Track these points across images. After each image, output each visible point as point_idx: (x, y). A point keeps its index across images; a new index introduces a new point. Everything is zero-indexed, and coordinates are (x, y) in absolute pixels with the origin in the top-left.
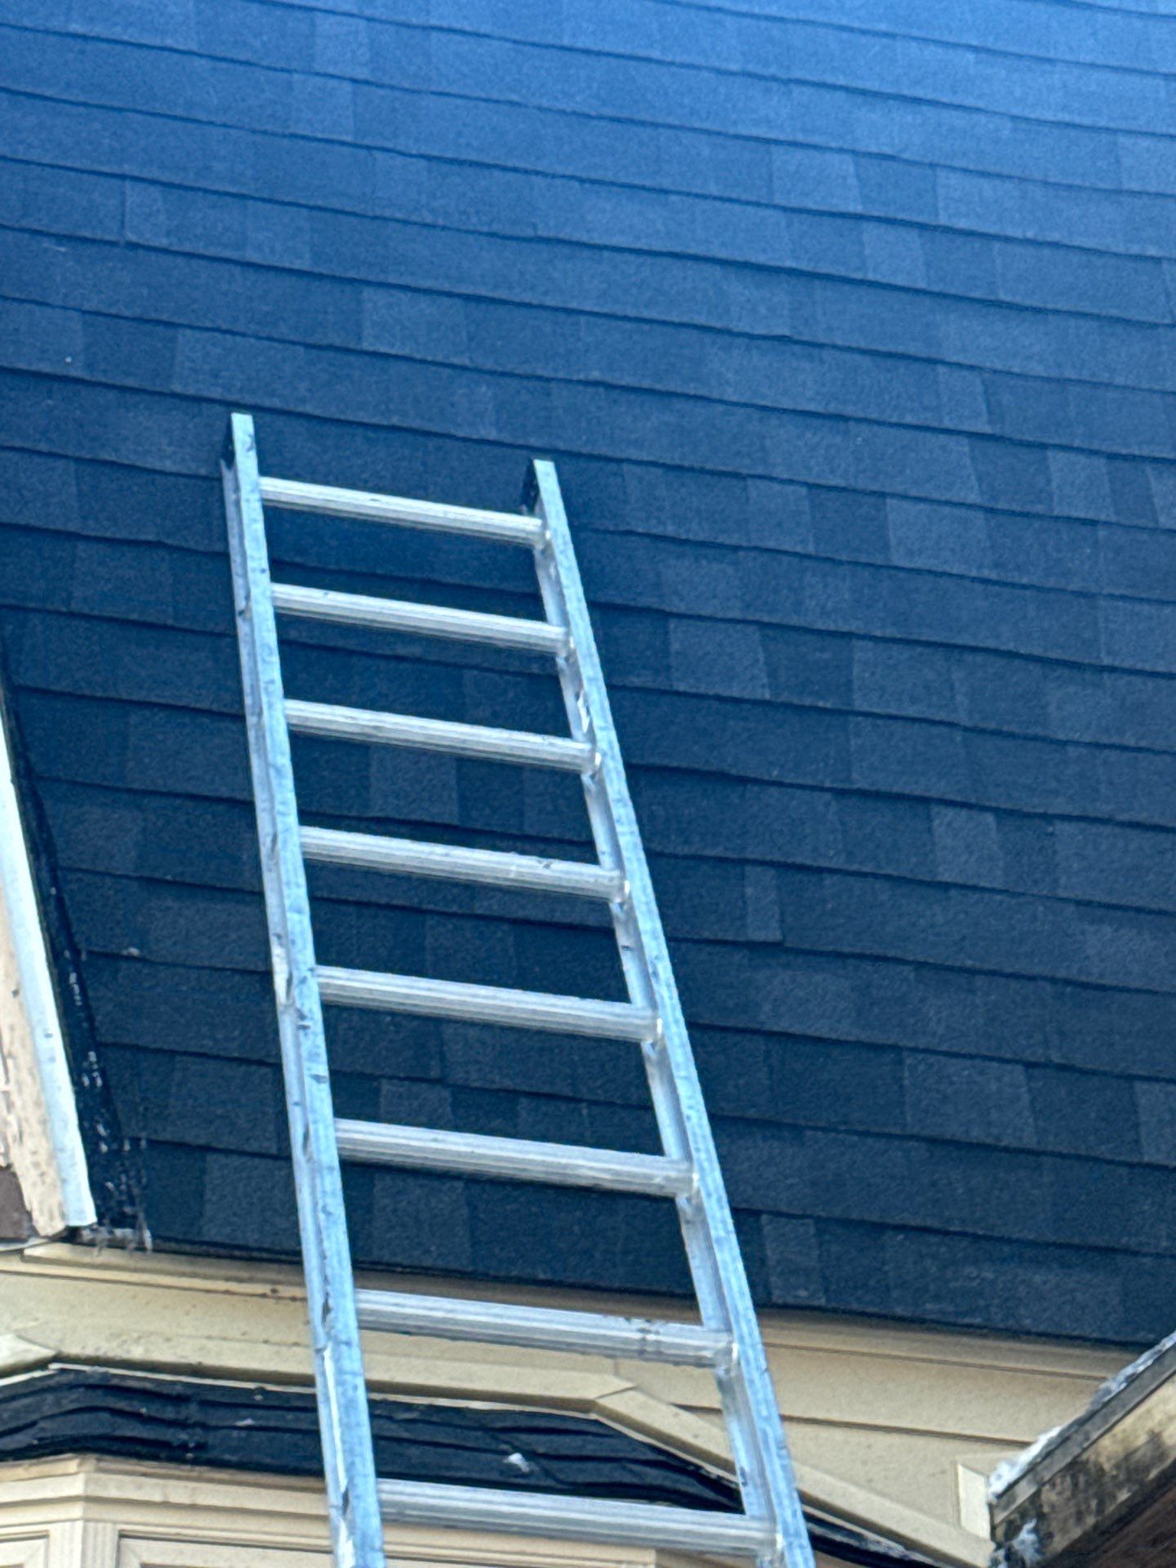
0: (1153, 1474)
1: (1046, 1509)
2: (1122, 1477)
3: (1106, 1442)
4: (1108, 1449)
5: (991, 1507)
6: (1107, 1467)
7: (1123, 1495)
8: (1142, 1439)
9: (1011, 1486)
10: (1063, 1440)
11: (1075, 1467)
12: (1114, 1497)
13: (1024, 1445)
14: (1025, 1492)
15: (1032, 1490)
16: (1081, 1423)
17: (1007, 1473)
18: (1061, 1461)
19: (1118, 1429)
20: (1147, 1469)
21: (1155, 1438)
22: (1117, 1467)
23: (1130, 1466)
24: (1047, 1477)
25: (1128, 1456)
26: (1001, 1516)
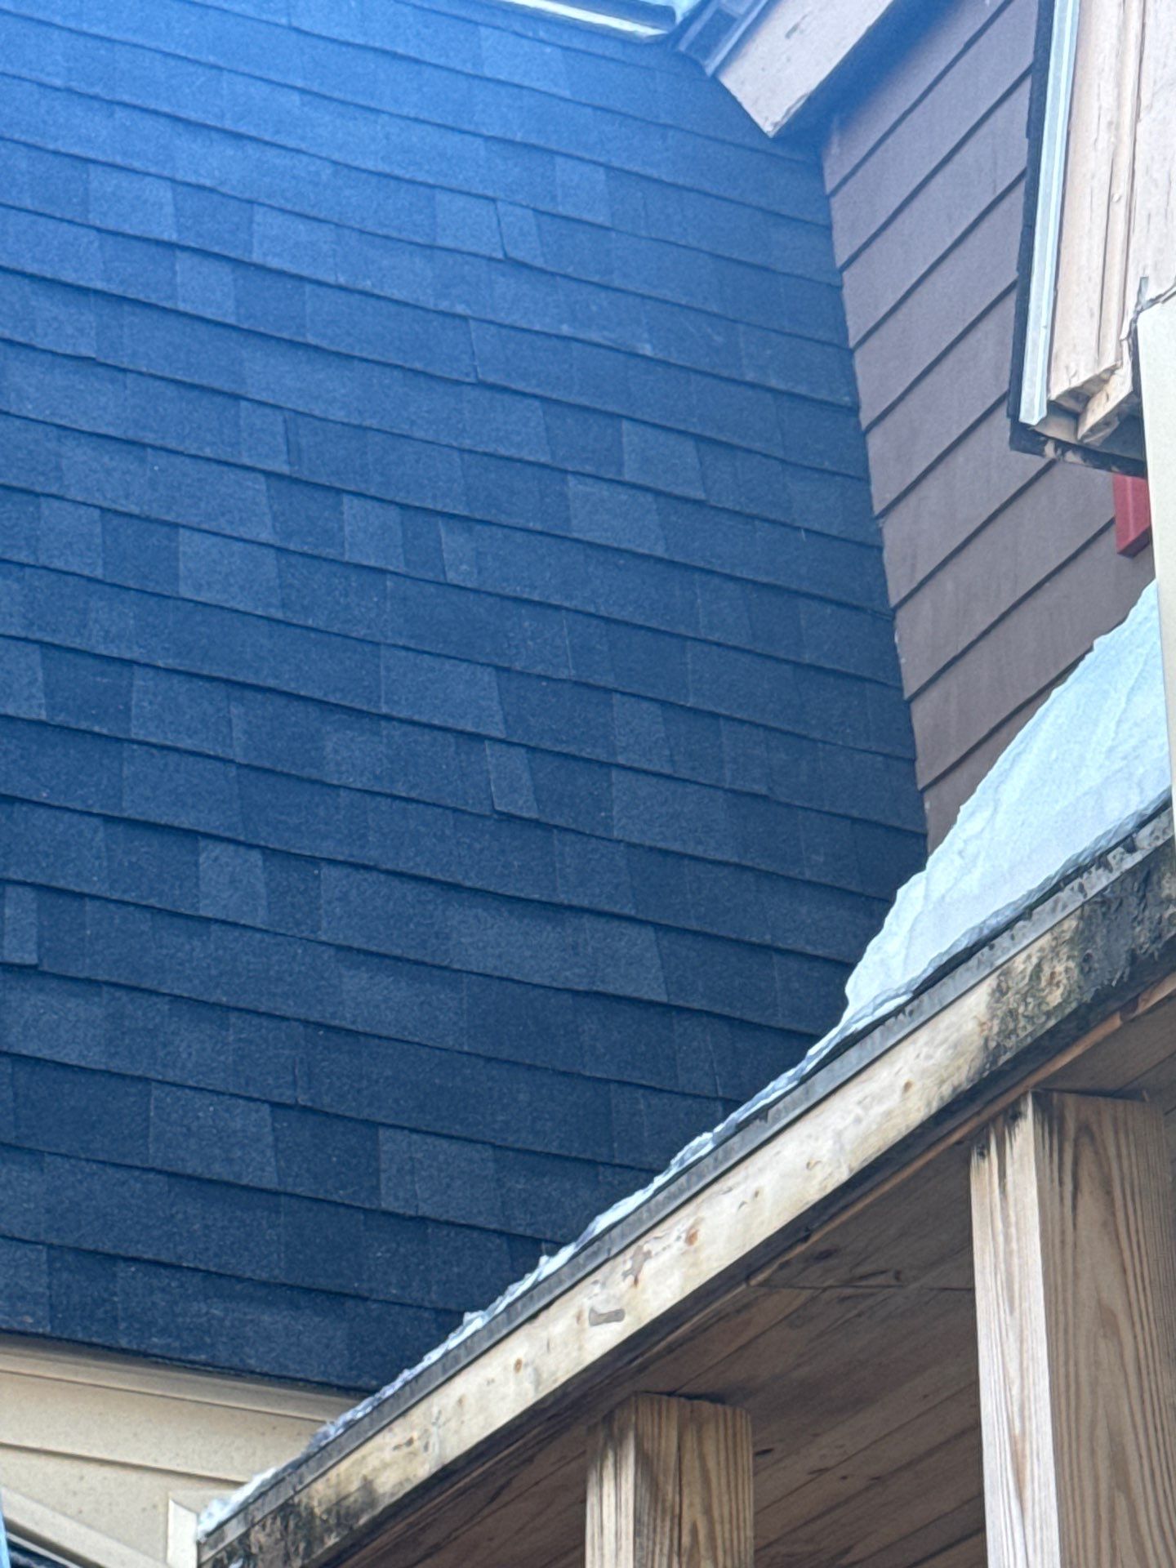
0: (363, 1520)
1: (254, 1550)
2: (332, 1521)
3: (320, 1486)
4: (320, 1493)
5: (200, 1546)
6: (317, 1511)
7: (332, 1540)
8: (355, 1485)
9: (221, 1526)
10: (277, 1482)
11: (287, 1510)
12: (322, 1542)
13: (238, 1485)
14: (233, 1532)
15: (241, 1530)
16: (296, 1466)
17: (219, 1512)
18: (273, 1502)
19: (332, 1474)
20: (357, 1517)
21: (367, 1485)
22: (328, 1511)
23: (341, 1513)
24: (259, 1516)
25: (338, 1503)
26: (208, 1554)
